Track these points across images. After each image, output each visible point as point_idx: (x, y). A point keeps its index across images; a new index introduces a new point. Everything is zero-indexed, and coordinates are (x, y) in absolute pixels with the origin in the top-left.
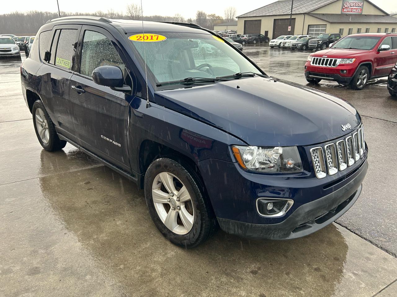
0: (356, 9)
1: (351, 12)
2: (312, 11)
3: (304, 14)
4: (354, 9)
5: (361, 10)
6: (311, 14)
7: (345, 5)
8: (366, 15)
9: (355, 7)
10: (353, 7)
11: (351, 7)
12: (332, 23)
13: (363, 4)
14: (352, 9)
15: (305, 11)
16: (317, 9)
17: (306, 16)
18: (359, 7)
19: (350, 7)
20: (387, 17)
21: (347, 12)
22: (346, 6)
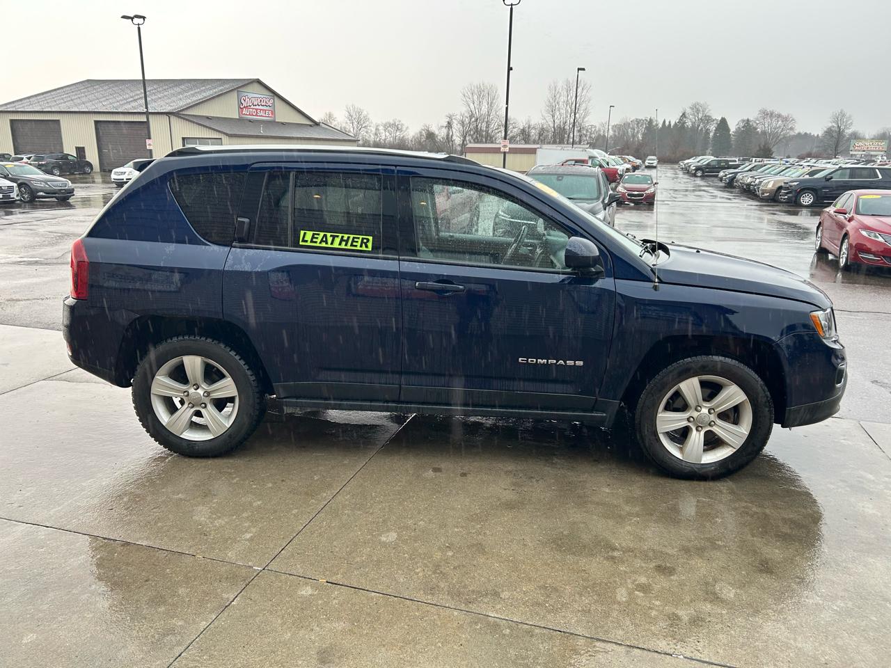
0: (263, 110)
1: (256, 115)
2: (183, 110)
3: (168, 114)
4: (261, 110)
5: (273, 113)
6: (183, 114)
7: (243, 101)
8: (282, 124)
9: (261, 107)
10: (257, 107)
11: (255, 107)
12: (231, 136)
13: (274, 101)
14: (257, 110)
15: (168, 109)
16: (191, 107)
17: (173, 118)
18: (268, 108)
19: (252, 107)
20: (316, 128)
21: (250, 115)
22: (245, 104)
